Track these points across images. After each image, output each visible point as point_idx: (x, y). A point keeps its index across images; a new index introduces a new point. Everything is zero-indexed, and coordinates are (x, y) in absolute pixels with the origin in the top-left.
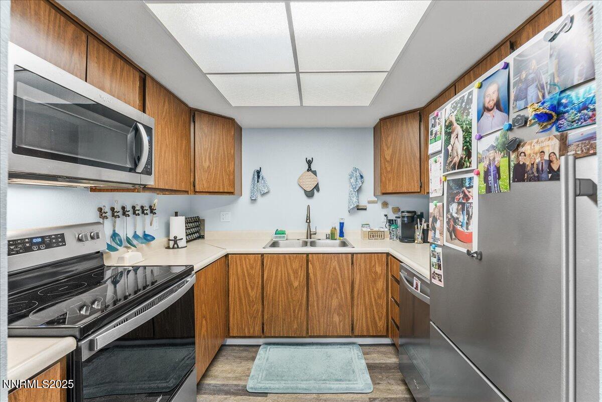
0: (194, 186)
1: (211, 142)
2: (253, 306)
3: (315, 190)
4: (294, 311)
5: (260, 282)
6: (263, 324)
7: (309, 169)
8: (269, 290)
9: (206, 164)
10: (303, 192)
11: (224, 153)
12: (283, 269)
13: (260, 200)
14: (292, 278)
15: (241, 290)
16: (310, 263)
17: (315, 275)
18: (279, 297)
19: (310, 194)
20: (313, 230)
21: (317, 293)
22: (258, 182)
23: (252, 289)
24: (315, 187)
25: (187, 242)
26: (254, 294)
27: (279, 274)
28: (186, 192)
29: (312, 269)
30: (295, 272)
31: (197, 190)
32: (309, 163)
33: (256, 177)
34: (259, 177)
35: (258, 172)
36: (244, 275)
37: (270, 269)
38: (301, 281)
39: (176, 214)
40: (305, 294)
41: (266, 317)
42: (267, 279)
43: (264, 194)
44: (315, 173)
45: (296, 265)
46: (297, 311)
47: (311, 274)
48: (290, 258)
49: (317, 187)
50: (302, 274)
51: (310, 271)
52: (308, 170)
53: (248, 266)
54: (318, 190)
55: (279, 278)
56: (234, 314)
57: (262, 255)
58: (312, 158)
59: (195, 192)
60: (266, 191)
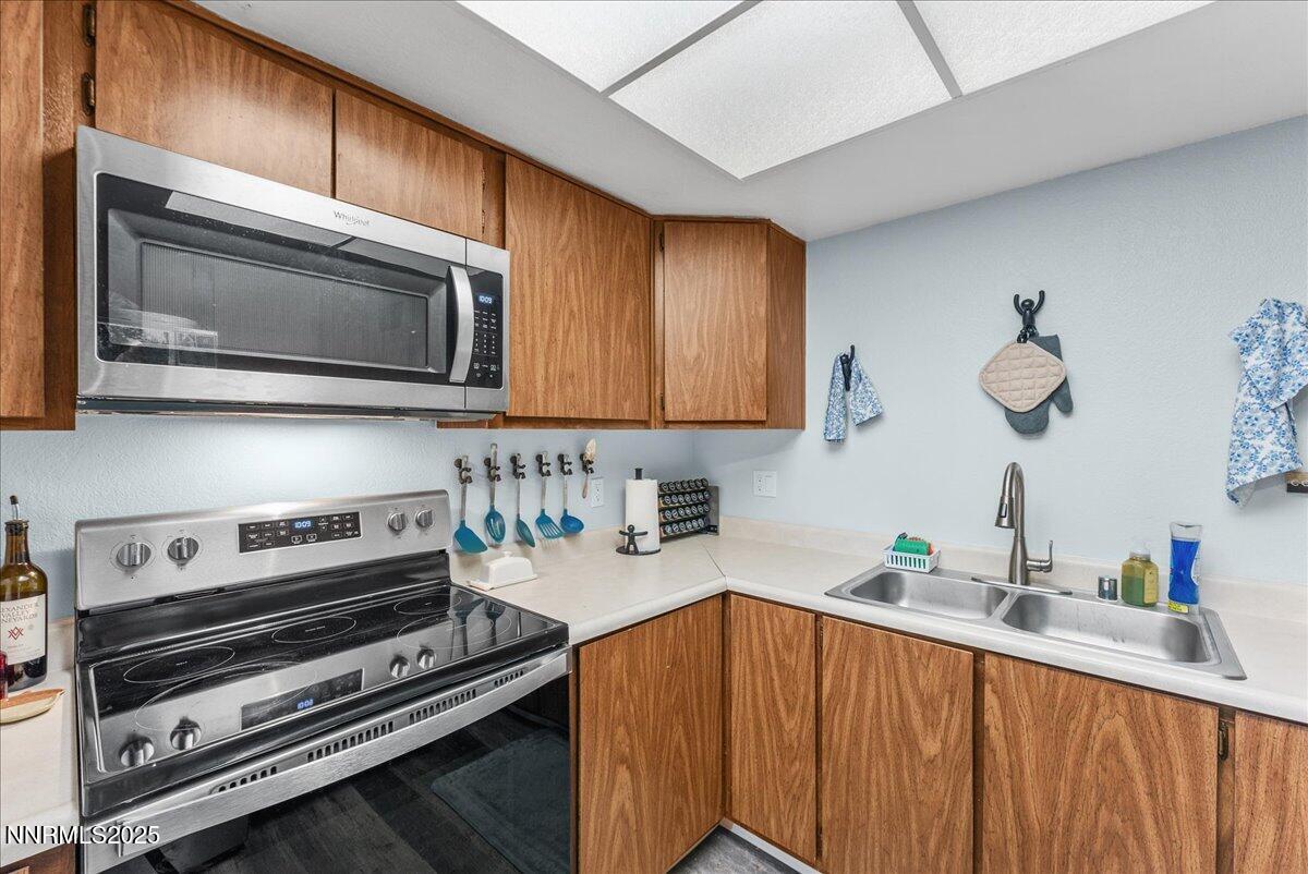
0: (663, 409)
1: (704, 292)
2: (792, 763)
3: (1054, 411)
4: (923, 840)
5: (812, 697)
6: (819, 830)
7: (1028, 333)
8: (839, 731)
9: (691, 353)
10: (1001, 415)
11: (739, 317)
12: (883, 678)
13: (854, 438)
14: (917, 720)
15: (761, 702)
16: (988, 687)
17: (1013, 741)
18: (869, 769)
19: (1030, 424)
20: (1037, 552)
21: (1021, 815)
22: (847, 387)
23: (790, 709)
24: (1051, 398)
25: (663, 540)
26: (796, 726)
27: (871, 693)
28: (645, 424)
29: (998, 713)
30: (928, 704)
31: (670, 417)
32: (1028, 311)
33: (840, 374)
35: (847, 362)
36: (767, 656)
37: (841, 667)
38: (952, 740)
39: (639, 474)
40: (967, 796)
41: (826, 813)
42: (831, 695)
43: (863, 425)
44: (1053, 345)
45: (930, 678)
46: (932, 844)
47: (993, 733)
48: (907, 649)
49: (1061, 397)
50: (957, 720)
51: (988, 718)
52: (1022, 338)
53: (779, 640)
54: (1067, 408)
55: (870, 705)
56: (742, 763)
57: (818, 616)
58: (1042, 294)
59: (667, 424)
60: (869, 415)
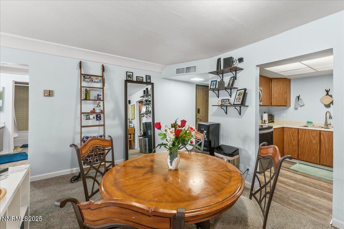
0: (271, 104)
1: (277, 88)
2: (294, 147)
3: (331, 104)
4: (313, 152)
5: (297, 139)
6: (298, 155)
7: (327, 94)
8: (301, 143)
9: (275, 96)
10: (324, 105)
11: (282, 91)
12: (308, 135)
13: (299, 108)
14: (312, 139)
15: (289, 140)
16: (321, 135)
17: (324, 140)
18: (306, 146)
19: (328, 106)
21: (325, 147)
22: (298, 101)
23: (294, 141)
24: (331, 103)
25: (269, 123)
26: (295, 143)
27: (306, 137)
28: (269, 106)
29: (323, 137)
30: (314, 137)
31: (272, 105)
32: (327, 92)
33: (297, 99)
34: (298, 99)
35: (298, 97)
36: (290, 135)
37: (302, 135)
38: (317, 141)
39: (265, 113)
40: (319, 146)
41: (299, 152)
42: (300, 138)
43: (301, 106)
44: (331, 96)
45: (314, 134)
46: (314, 153)
47: (322, 139)
48: (311, 132)
50: (317, 139)
51: (321, 138)
52: (327, 95)
53: (292, 132)
54: (333, 104)
55: (306, 138)
56: (286, 149)
57: (298, 129)
58: (329, 89)
59: (272, 106)
60: (302, 105)
